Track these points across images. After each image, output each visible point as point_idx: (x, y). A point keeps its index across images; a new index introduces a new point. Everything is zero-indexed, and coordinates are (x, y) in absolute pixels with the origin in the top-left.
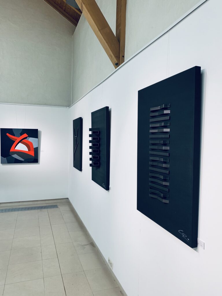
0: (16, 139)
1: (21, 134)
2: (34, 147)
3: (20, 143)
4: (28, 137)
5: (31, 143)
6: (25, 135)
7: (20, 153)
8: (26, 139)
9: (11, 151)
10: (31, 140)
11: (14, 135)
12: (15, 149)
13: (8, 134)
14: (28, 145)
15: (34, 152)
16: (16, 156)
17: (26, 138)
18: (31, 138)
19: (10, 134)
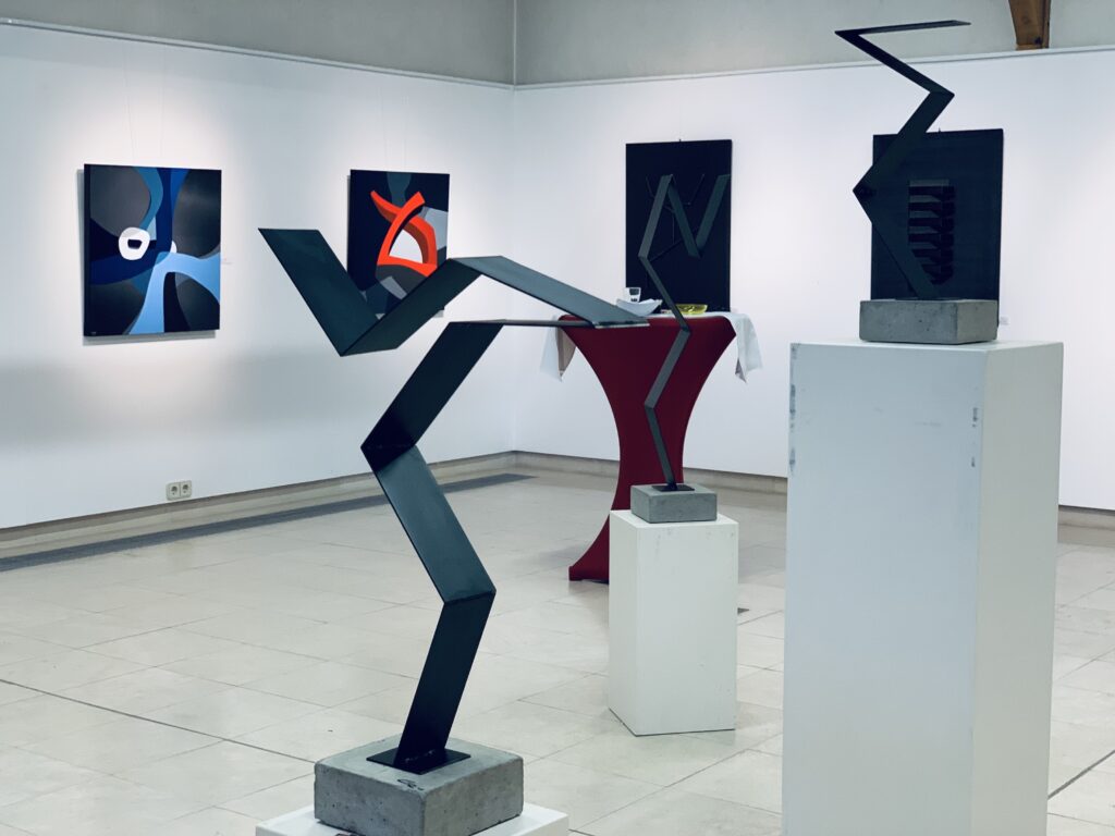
0: (395, 216)
1: (409, 196)
2: (439, 247)
3: (403, 232)
4: (424, 208)
5: (431, 231)
6: (418, 199)
7: (402, 271)
8: (419, 215)
9: (379, 263)
10: (431, 215)
11: (388, 198)
12: (391, 254)
13: (374, 194)
14: (424, 239)
15: (436, 267)
16: (391, 285)
17: (418, 210)
18: (432, 210)
19: (379, 194)
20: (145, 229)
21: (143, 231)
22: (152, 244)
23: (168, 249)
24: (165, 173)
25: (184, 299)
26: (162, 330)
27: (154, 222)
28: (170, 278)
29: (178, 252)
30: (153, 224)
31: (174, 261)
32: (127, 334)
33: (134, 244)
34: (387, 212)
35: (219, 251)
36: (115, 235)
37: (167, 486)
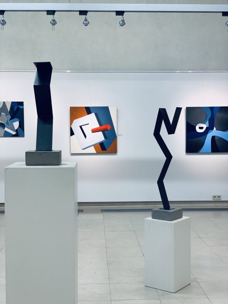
20: (205, 124)
22: (207, 128)
23: (213, 129)
24: (212, 108)
25: (218, 143)
26: (211, 152)
27: (208, 121)
28: (213, 138)
29: (217, 130)
31: (215, 132)
32: (198, 152)
33: (201, 128)
36: (195, 125)
37: (213, 196)
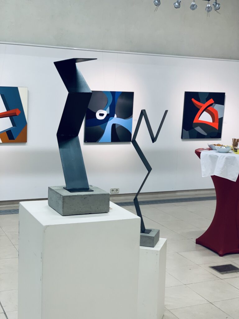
0: (201, 107)
1: (207, 100)
2: (219, 118)
3: (205, 112)
4: (214, 104)
5: (216, 112)
6: (211, 101)
7: (204, 125)
8: (211, 107)
9: (195, 121)
10: (217, 107)
11: (199, 100)
12: (200, 119)
13: (193, 100)
14: (213, 115)
15: (218, 124)
16: (199, 129)
17: (211, 105)
18: (217, 105)
19: (195, 100)
20: (106, 110)
21: (105, 111)
22: (108, 115)
23: (113, 116)
24: (113, 93)
25: (118, 132)
26: (110, 141)
27: (109, 108)
28: (114, 126)
29: (117, 117)
30: (108, 109)
31: (116, 120)
32: (98, 142)
33: (101, 115)
34: (198, 105)
35: (132, 117)
36: (95, 112)
37: (111, 189)
